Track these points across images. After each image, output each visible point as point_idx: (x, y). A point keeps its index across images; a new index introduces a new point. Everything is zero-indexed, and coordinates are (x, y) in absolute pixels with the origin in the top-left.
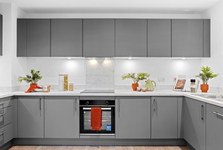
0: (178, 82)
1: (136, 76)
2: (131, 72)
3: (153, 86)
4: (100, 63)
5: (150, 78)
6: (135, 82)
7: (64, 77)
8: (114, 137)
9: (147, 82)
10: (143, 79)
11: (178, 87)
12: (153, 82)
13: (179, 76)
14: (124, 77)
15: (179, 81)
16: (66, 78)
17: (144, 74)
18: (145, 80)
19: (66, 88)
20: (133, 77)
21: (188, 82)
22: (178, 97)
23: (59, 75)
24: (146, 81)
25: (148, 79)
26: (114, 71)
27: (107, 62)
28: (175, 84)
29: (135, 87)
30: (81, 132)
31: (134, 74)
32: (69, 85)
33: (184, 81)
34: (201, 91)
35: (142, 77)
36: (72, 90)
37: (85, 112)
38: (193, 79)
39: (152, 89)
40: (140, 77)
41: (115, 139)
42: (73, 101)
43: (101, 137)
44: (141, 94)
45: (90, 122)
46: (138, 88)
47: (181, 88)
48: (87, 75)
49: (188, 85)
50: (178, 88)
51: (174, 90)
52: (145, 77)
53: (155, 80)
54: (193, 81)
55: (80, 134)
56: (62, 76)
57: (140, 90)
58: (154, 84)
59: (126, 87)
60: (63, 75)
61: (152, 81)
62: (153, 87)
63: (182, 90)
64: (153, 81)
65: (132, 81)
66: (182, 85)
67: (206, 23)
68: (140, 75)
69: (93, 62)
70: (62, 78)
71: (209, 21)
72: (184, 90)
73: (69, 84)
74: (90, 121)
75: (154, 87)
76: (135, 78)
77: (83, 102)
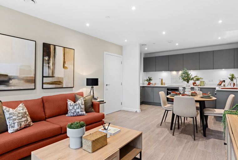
4: (178, 73)
5: (203, 80)
9: (201, 82)
12: (204, 82)
15: (220, 81)
16: (162, 80)
17: (199, 78)
19: (162, 84)
20: (193, 79)
25: (201, 80)
28: (218, 83)
35: (197, 79)
36: (165, 85)
39: (203, 85)
48: (171, 79)
50: (219, 85)
57: (196, 86)
66: (221, 83)
69: (174, 73)
70: (160, 80)
72: (221, 86)
76: (195, 80)
77: (168, 89)
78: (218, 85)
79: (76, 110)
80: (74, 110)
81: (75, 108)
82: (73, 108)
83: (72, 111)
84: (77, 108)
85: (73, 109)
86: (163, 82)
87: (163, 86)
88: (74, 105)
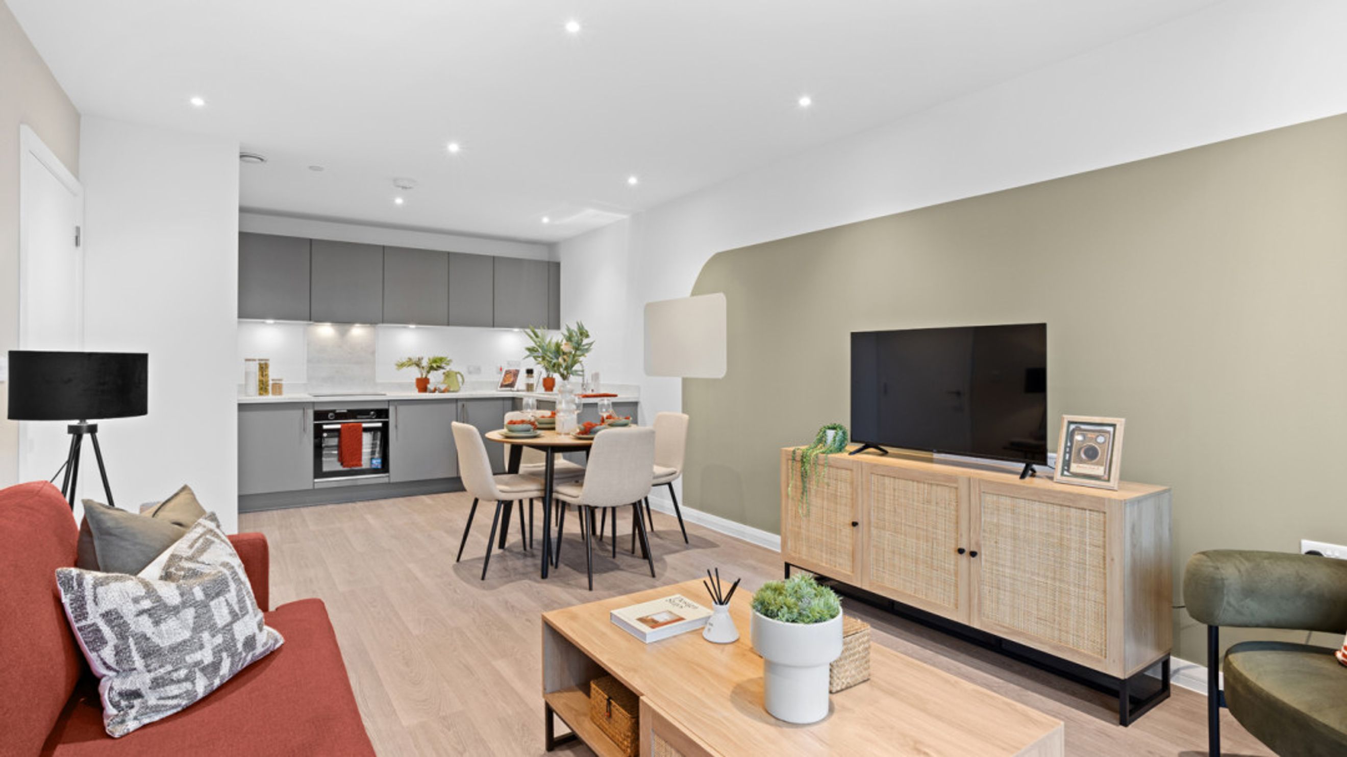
0: (505, 375)
1: (425, 363)
2: (415, 356)
3: (457, 381)
4: (343, 334)
5: (452, 367)
6: (422, 375)
7: (260, 365)
8: (386, 480)
9: (447, 375)
10: (439, 367)
11: (507, 383)
12: (459, 376)
13: (508, 363)
14: (401, 365)
15: (508, 372)
16: (263, 368)
17: (441, 359)
18: (441, 371)
19: (263, 388)
20: (418, 364)
21: (523, 375)
22: (504, 399)
23: (247, 360)
24: (444, 373)
25: (448, 368)
26: (373, 353)
27: (358, 332)
28: (499, 378)
29: (422, 385)
30: (316, 476)
31: (420, 359)
32: (271, 382)
33: (516, 374)
34: (543, 389)
35: (436, 364)
36: (280, 393)
37: (325, 435)
38: (530, 367)
39: (456, 389)
40: (434, 365)
41: (389, 483)
42: (297, 414)
43: (360, 483)
44: (437, 395)
45: (335, 454)
46: (429, 386)
47: (512, 385)
48: (309, 361)
49: (522, 381)
50: (507, 386)
51: (499, 389)
52: (443, 365)
53: (463, 371)
54: (530, 372)
55: (316, 480)
56: (254, 362)
57: (434, 391)
58: (460, 379)
59: (401, 386)
60: (254, 360)
61: (456, 373)
62: (458, 385)
63: (512, 389)
64: (459, 373)
65: (415, 373)
66: (512, 379)
67: (554, 268)
68: (435, 361)
69: (326, 331)
70: (254, 368)
71: (557, 265)
72: (515, 389)
73: (273, 380)
74: (336, 452)
75: (460, 384)
76: (423, 368)
77: (320, 415)
78: (502, 386)
79: (228, 628)
80: (219, 639)
81: (220, 613)
82: (203, 622)
83: (197, 656)
84: (232, 612)
85: (206, 636)
86: (273, 374)
87: (270, 398)
88: (199, 594)
